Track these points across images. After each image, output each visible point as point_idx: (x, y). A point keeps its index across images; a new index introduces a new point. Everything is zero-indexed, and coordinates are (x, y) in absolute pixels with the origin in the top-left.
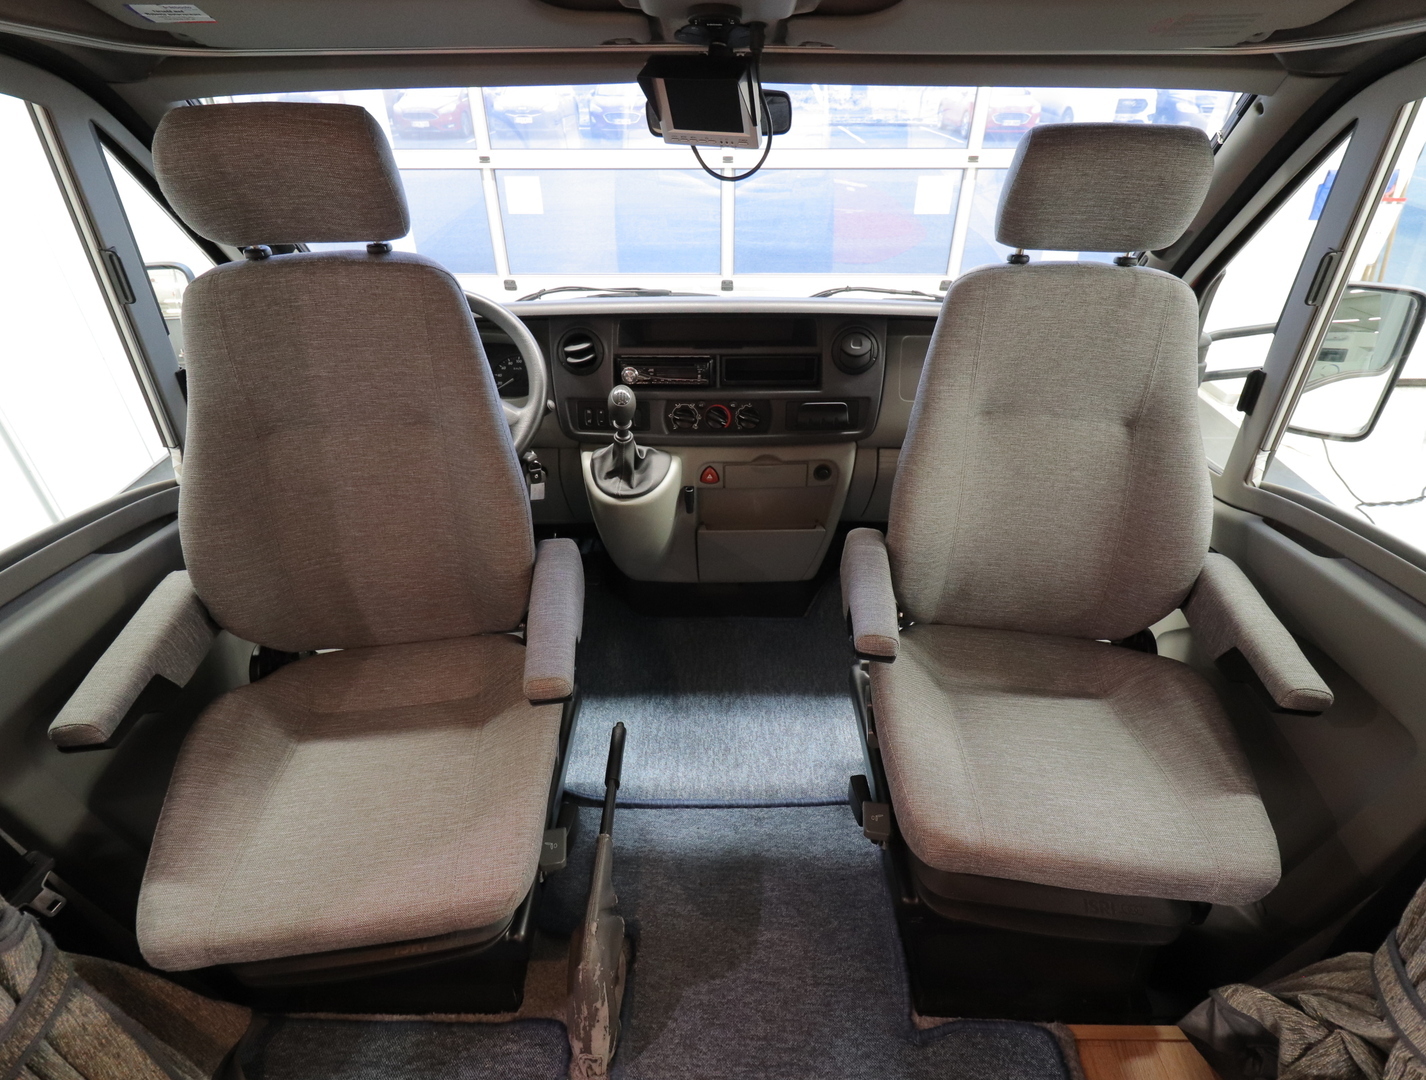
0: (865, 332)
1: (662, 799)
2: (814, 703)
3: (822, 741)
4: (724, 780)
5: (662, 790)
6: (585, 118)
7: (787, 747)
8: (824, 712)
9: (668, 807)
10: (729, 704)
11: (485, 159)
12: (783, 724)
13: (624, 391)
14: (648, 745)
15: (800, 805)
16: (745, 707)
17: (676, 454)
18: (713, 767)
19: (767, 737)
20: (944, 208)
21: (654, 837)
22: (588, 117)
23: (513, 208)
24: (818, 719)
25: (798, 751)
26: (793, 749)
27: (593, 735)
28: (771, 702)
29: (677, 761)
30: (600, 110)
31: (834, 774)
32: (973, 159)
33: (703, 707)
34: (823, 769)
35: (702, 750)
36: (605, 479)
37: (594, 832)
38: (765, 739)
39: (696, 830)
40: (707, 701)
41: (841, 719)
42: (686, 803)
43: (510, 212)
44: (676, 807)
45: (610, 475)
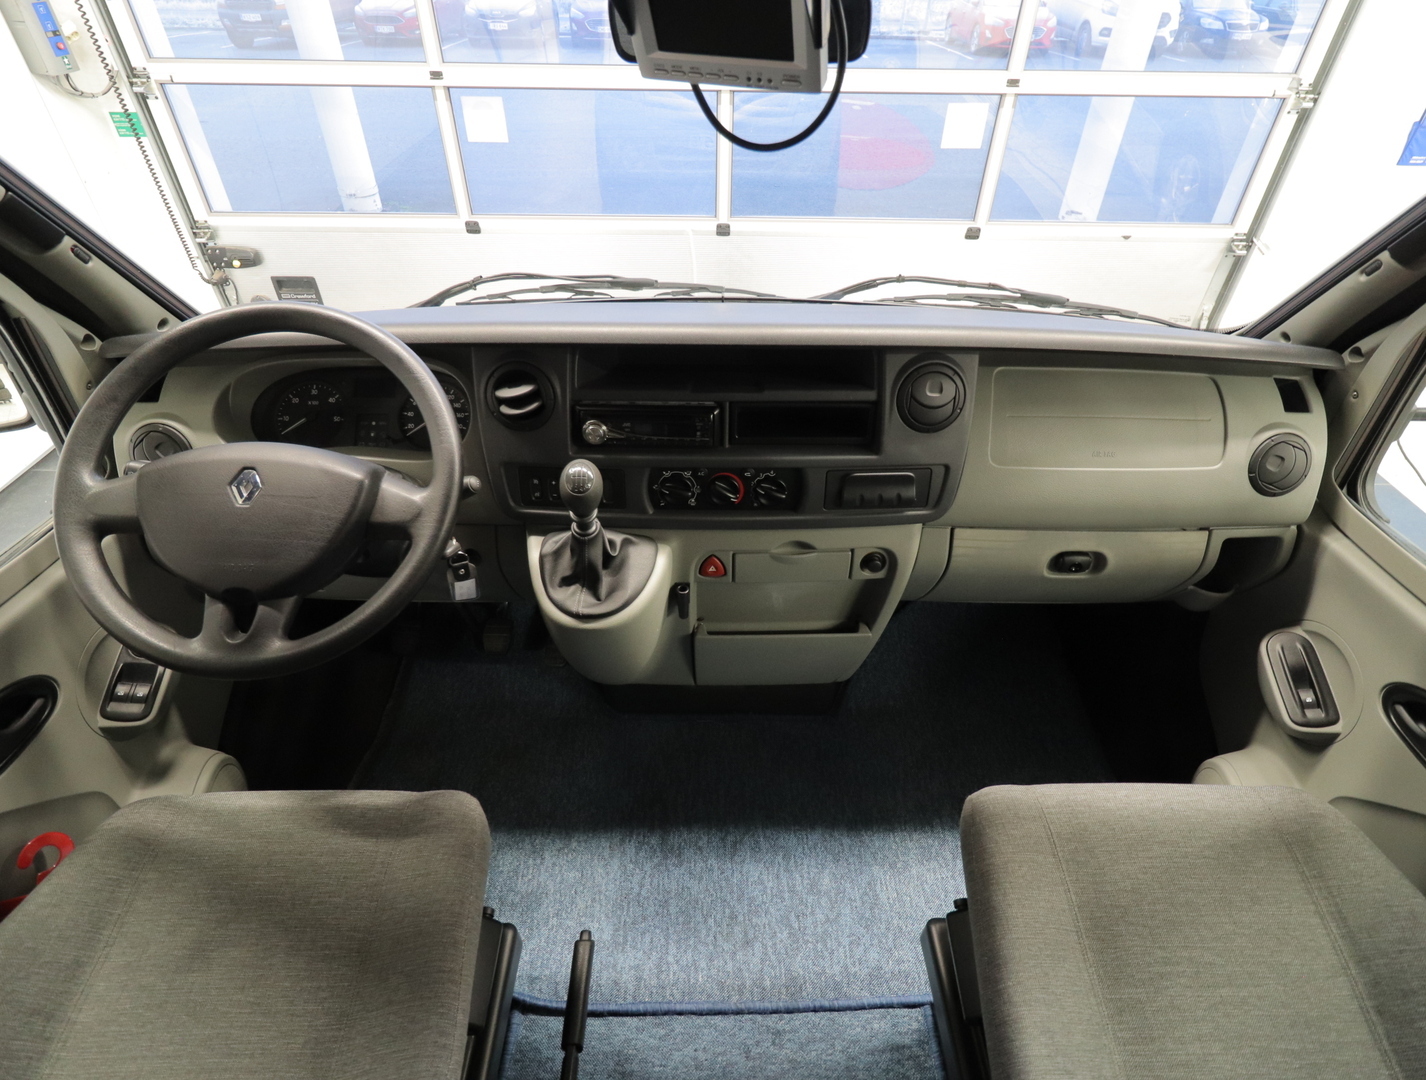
0: (950, 373)
1: (647, 1001)
2: (846, 841)
3: (859, 903)
4: (729, 967)
5: (646, 987)
6: (565, 25)
7: (812, 913)
8: (860, 856)
9: (654, 1014)
10: (735, 843)
11: (436, 75)
12: (806, 876)
13: (585, 470)
14: (628, 910)
15: (831, 1010)
16: (756, 849)
17: (664, 540)
18: (715, 946)
19: (786, 895)
20: (976, 142)
21: (635, 1067)
22: (568, 23)
23: (473, 135)
24: (852, 867)
25: (828, 920)
26: (820, 917)
27: (555, 892)
28: (789, 840)
29: (667, 937)
30: (581, 16)
31: (876, 956)
32: (1013, 83)
33: (700, 849)
34: (862, 948)
35: (700, 918)
36: (560, 586)
37: (552, 1060)
38: (783, 899)
39: (692, 1053)
40: (705, 839)
41: (882, 866)
42: (678, 1007)
43: (470, 140)
44: (666, 1013)
45: (566, 582)
